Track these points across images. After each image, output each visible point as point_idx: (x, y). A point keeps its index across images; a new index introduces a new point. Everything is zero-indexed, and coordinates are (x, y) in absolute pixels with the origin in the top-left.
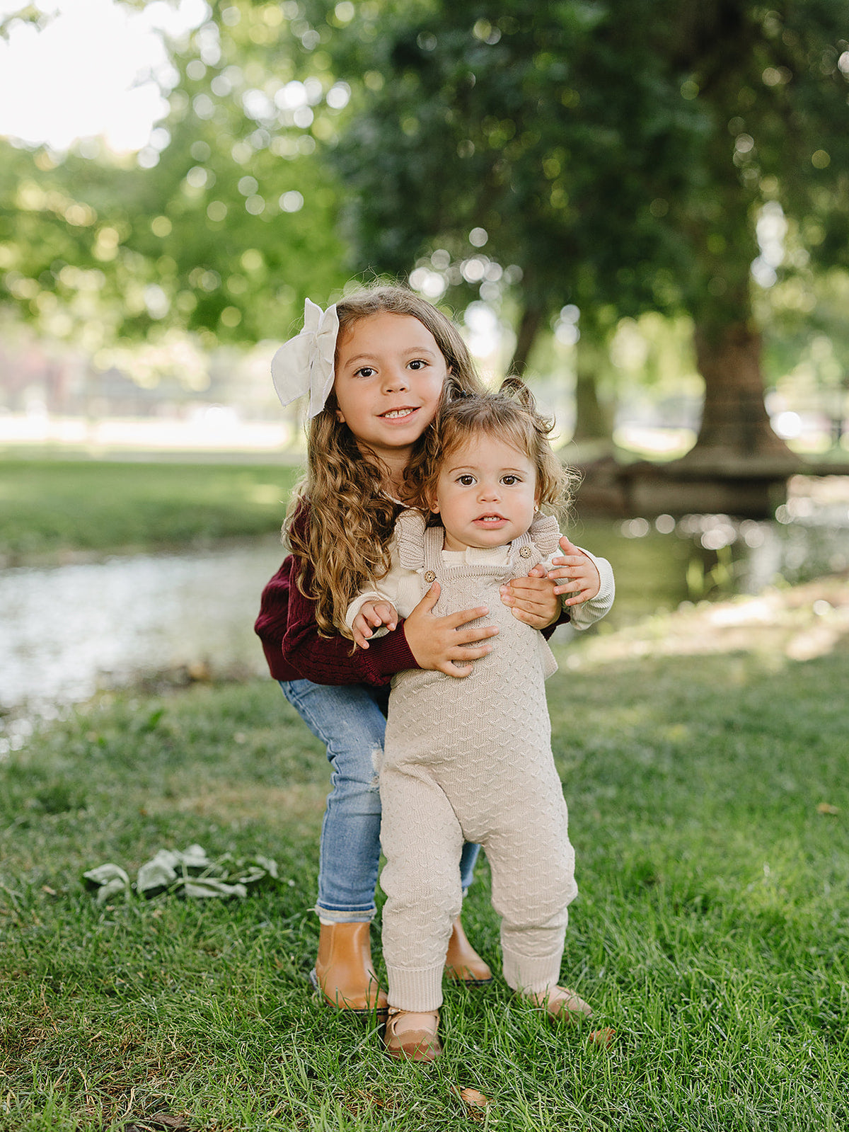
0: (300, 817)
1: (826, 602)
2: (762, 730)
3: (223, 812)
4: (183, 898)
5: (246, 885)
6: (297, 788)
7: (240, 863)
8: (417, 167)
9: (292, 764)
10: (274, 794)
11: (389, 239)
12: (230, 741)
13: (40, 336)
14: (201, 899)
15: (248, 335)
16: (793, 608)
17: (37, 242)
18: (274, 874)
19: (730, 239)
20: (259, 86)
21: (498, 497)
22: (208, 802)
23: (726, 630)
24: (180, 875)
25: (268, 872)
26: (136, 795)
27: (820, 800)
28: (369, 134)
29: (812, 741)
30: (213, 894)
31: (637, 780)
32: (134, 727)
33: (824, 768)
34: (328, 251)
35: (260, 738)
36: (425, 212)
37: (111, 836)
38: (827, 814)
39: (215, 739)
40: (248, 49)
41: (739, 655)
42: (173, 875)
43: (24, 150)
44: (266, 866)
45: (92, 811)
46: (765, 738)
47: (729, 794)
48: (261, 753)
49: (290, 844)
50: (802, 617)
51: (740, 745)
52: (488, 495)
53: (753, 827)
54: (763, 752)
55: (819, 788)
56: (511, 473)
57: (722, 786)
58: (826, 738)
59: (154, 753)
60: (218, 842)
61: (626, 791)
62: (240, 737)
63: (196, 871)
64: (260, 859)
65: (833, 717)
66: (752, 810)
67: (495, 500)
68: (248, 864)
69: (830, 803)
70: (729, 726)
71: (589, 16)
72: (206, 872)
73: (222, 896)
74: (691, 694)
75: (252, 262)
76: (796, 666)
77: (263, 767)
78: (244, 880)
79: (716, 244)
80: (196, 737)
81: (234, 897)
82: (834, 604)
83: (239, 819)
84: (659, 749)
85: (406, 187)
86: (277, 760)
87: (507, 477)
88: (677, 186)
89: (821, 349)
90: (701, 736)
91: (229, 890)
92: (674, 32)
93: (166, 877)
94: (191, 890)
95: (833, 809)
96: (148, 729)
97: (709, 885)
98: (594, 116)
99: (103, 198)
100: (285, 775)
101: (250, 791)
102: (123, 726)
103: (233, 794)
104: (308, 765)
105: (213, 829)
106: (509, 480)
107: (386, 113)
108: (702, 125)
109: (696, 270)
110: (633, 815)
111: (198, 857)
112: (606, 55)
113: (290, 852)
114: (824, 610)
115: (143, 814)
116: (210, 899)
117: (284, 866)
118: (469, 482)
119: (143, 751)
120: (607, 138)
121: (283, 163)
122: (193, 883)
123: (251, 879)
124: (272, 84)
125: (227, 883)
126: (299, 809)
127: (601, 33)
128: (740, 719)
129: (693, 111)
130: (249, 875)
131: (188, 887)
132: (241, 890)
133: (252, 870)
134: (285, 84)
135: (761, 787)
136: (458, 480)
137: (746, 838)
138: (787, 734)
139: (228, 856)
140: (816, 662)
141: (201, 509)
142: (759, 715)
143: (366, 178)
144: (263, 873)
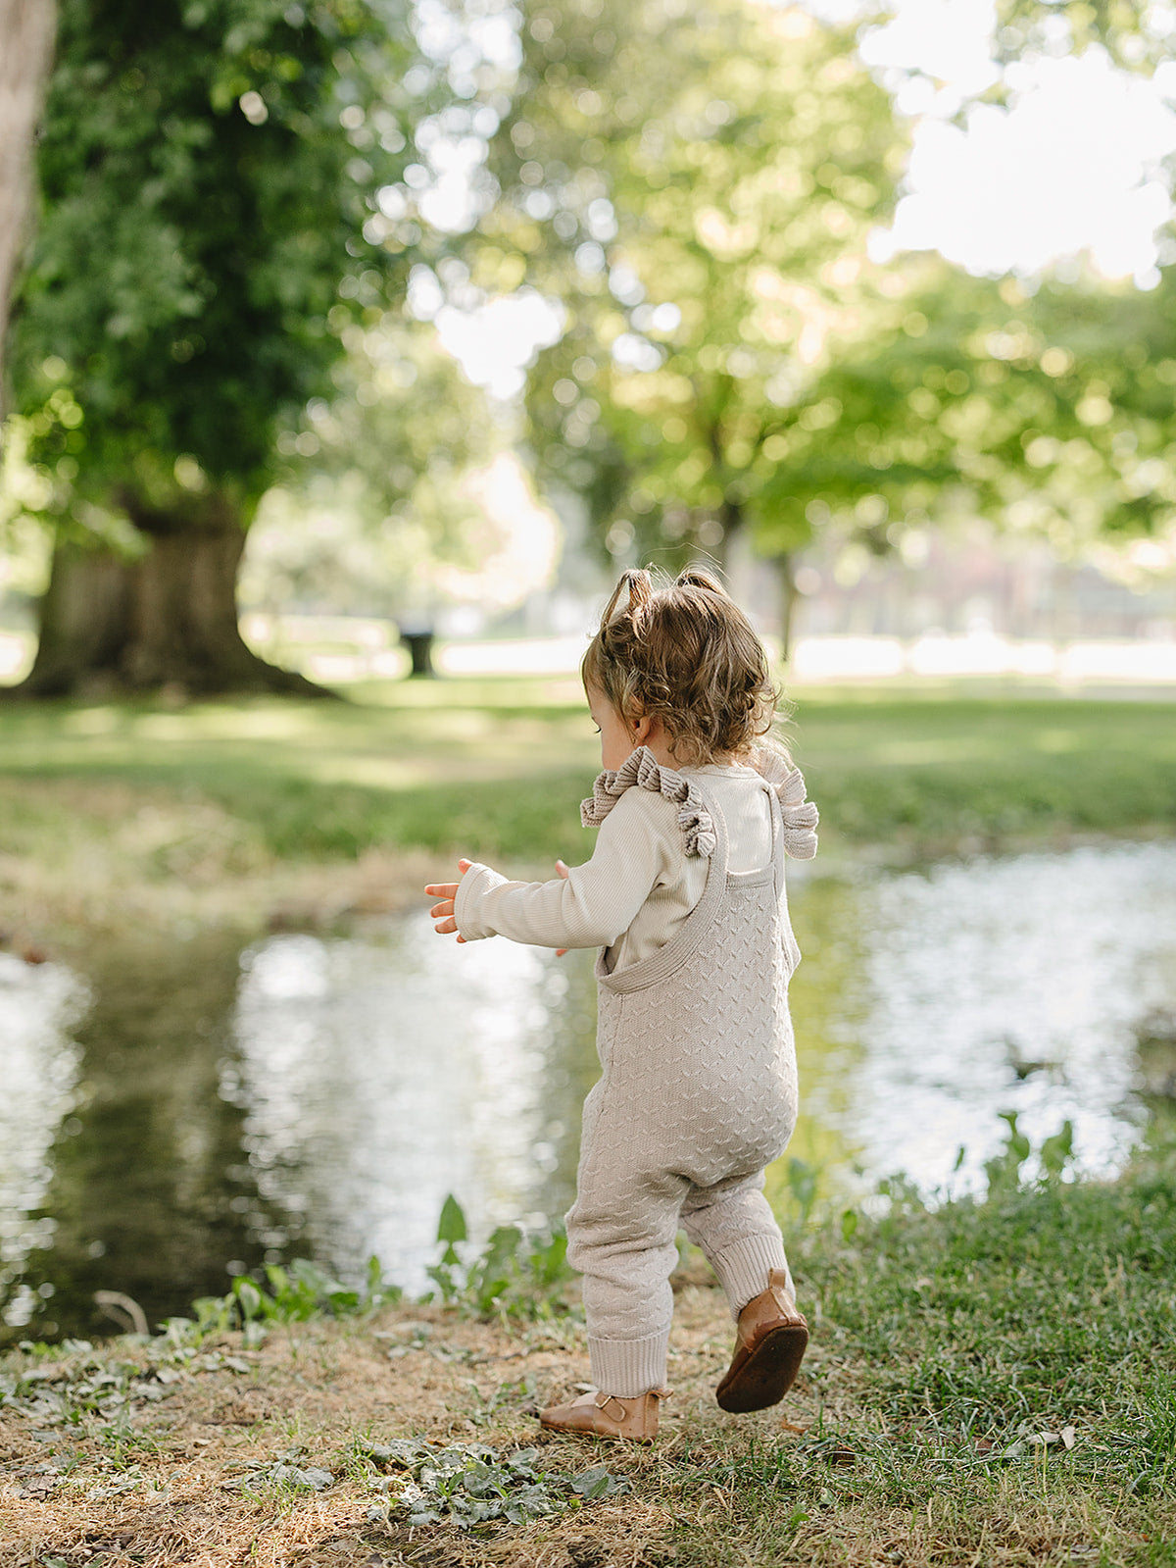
13: (1000, 531)
17: (1003, 402)
43: (985, 278)
99: (1090, 339)
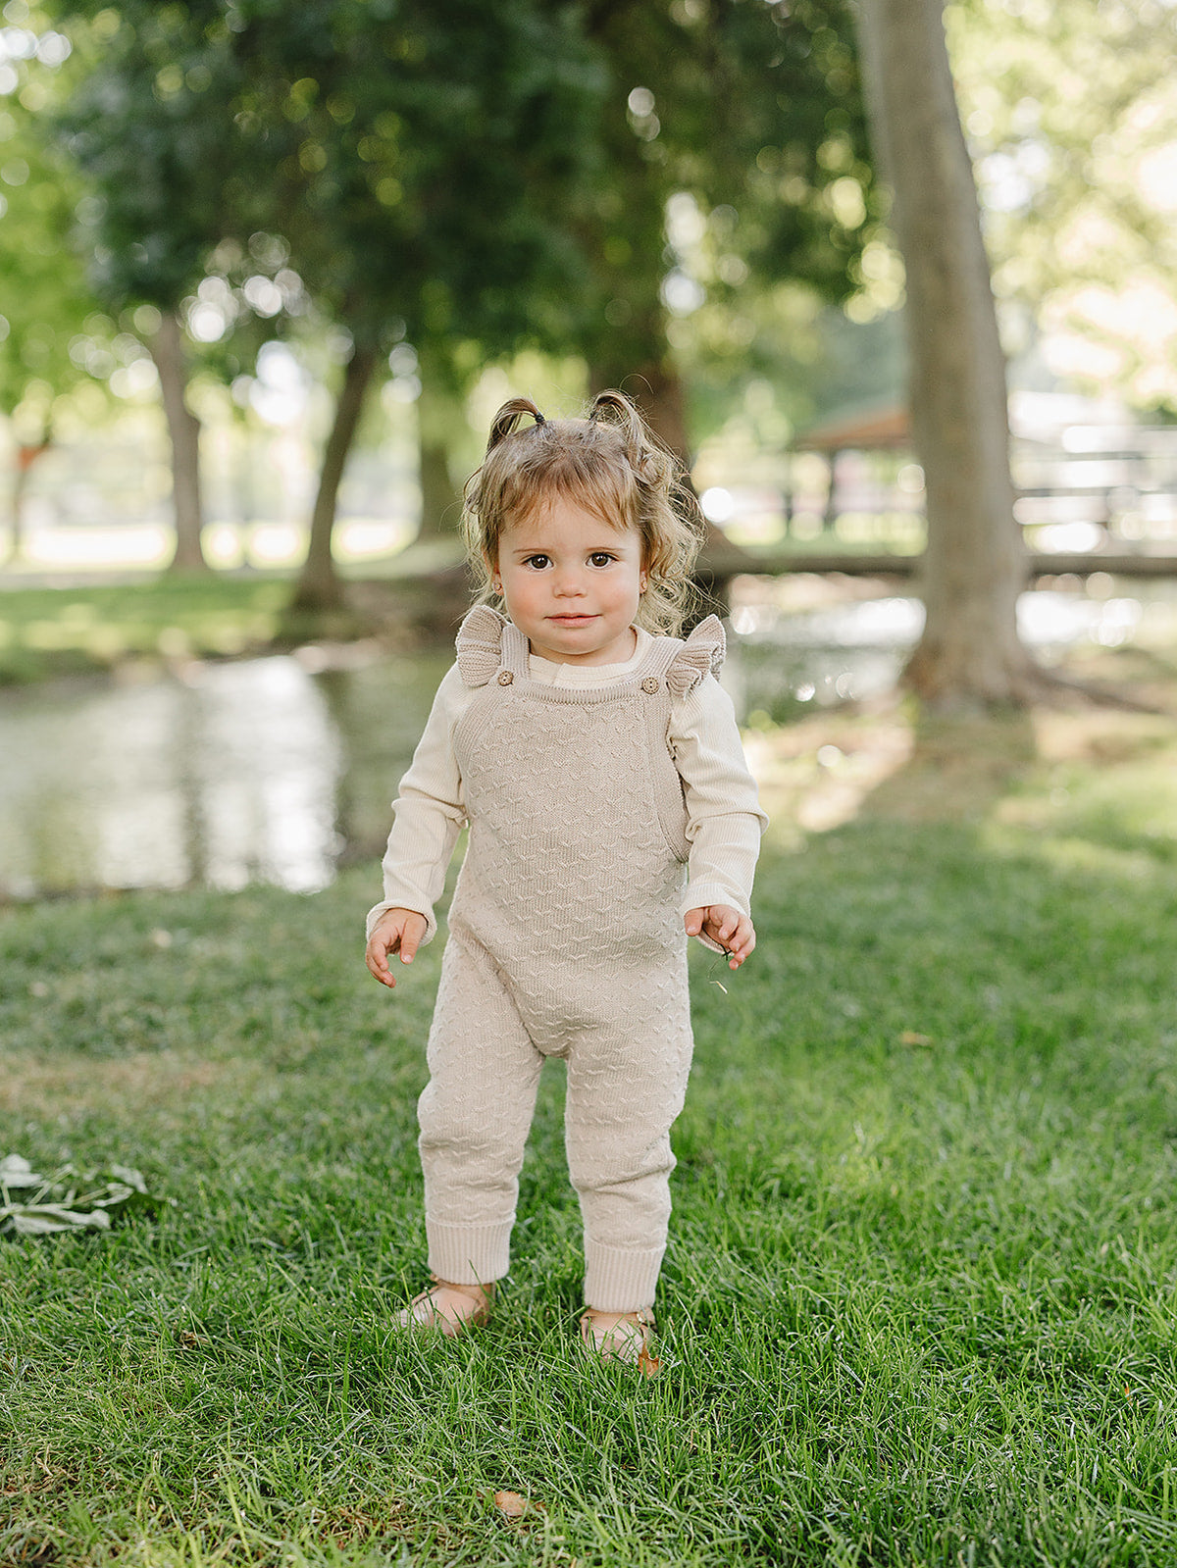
0: (157, 1101)
1: (835, 748)
2: (794, 933)
3: (39, 1101)
4: (13, 1236)
5: (107, 1209)
6: (143, 1058)
7: (88, 1177)
8: (188, 145)
9: (127, 1024)
10: (111, 1070)
11: (149, 253)
12: (24, 992)
14: (42, 1236)
16: (789, 758)
18: (142, 1188)
19: (635, 243)
21: (582, 591)
22: (15, 1088)
25: (134, 1187)
27: (900, 1027)
28: (113, 96)
29: (868, 944)
30: (58, 1228)
33: (894, 982)
34: (52, 274)
35: (69, 989)
36: (200, 212)
38: (916, 1047)
39: (1, 994)
44: (128, 1179)
46: (802, 944)
47: (772, 1028)
48: (76, 1010)
49: (154, 1144)
50: (801, 772)
52: (569, 588)
53: (819, 1074)
54: (805, 963)
55: (896, 1012)
57: (760, 1018)
58: (885, 938)
60: (45, 1148)
62: (39, 989)
63: (22, 1193)
64: (116, 1170)
65: (884, 909)
66: (810, 1048)
67: (578, 595)
68: (103, 1178)
69: (917, 1031)
72: (39, 1196)
73: (75, 1230)
76: (818, 840)
77: (85, 1031)
78: (102, 1203)
79: (616, 252)
81: (92, 1230)
82: (847, 751)
83: (67, 1110)
85: (172, 176)
86: (103, 1016)
87: (596, 555)
88: (562, 168)
89: (759, 398)
91: (82, 1220)
94: (22, 1225)
95: (924, 1039)
97: (782, 1160)
98: (441, 68)
100: (120, 1040)
101: (75, 1068)
103: (49, 1073)
104: (152, 1024)
105: (31, 1128)
106: (600, 559)
107: (138, 68)
108: (593, 78)
109: (590, 290)
111: (22, 1172)
113: (159, 1157)
114: (832, 759)
116: (53, 1234)
117: (154, 1177)
118: (543, 564)
120: (459, 100)
122: (24, 1214)
123: (113, 1201)
125: (76, 1209)
126: (153, 1088)
128: (762, 919)
129: (583, 60)
130: (107, 1196)
131: (17, 1218)
132: (102, 1219)
133: (112, 1187)
135: (816, 1014)
136: (526, 562)
137: (812, 1089)
138: (832, 937)
139: (68, 1168)
142: (787, 910)
143: (114, 162)
144: (129, 1191)
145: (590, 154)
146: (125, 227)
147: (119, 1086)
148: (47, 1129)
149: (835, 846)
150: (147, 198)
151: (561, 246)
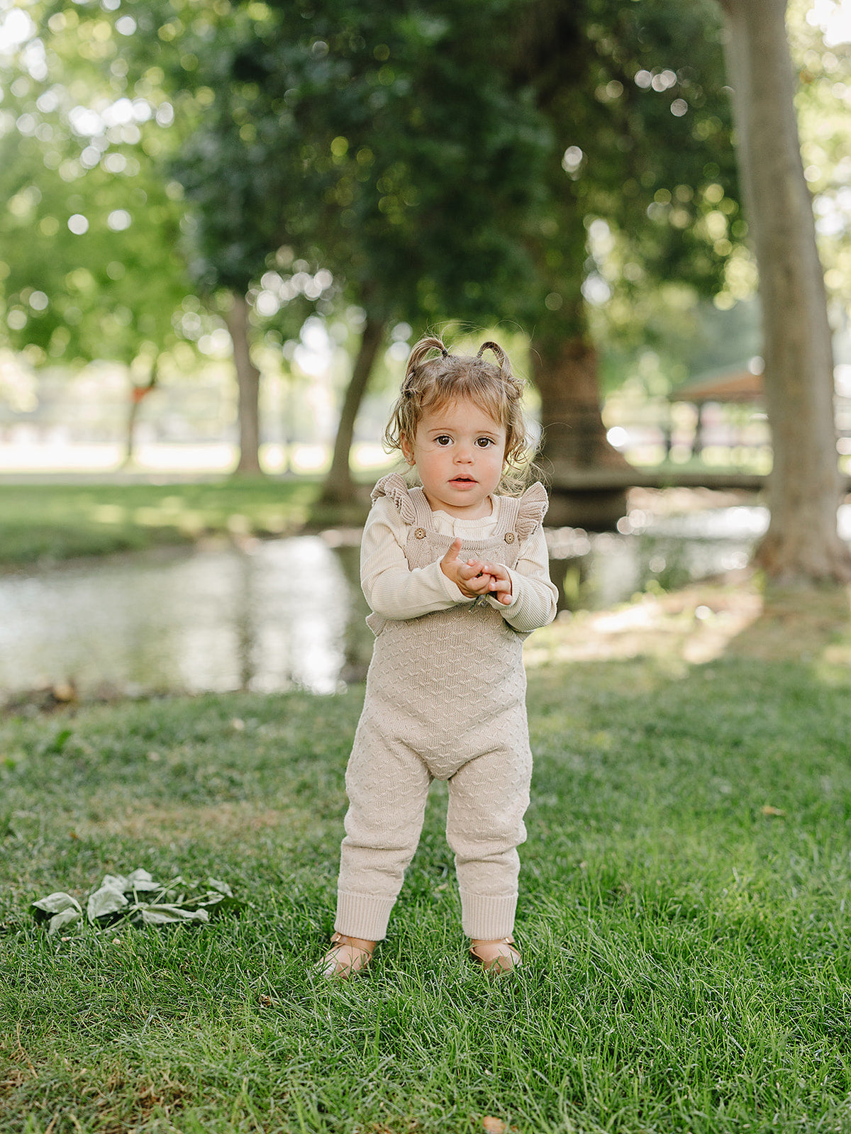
0: (238, 836)
1: (707, 608)
2: (684, 734)
3: (156, 833)
4: (139, 925)
5: (206, 908)
6: (228, 806)
7: (193, 886)
8: (261, 181)
9: (216, 782)
10: (206, 813)
11: (234, 254)
12: (144, 758)
14: (161, 925)
15: (80, 354)
16: (674, 614)
18: (230, 895)
19: (566, 254)
20: (85, 103)
21: (472, 460)
22: (139, 823)
23: (616, 637)
24: (132, 901)
25: (225, 894)
26: (62, 819)
27: (761, 802)
28: (210, 147)
29: (737, 744)
30: (172, 920)
31: (576, 789)
32: (41, 748)
33: (756, 771)
34: (161, 268)
35: (175, 757)
36: (267, 227)
37: (46, 863)
38: (773, 817)
39: (127, 759)
40: (75, 64)
41: (639, 660)
42: (125, 901)
44: (220, 889)
45: (20, 836)
46: (689, 742)
47: (670, 799)
48: (180, 771)
49: (237, 865)
50: (684, 623)
51: (666, 748)
52: (465, 457)
53: (704, 833)
54: (691, 755)
55: (758, 792)
56: (485, 435)
57: (661, 792)
58: (748, 740)
59: (67, 775)
60: (161, 865)
61: (567, 798)
62: (154, 756)
63: (146, 896)
64: (212, 882)
65: (747, 720)
66: (697, 815)
67: (470, 462)
68: (203, 887)
69: (773, 805)
70: (650, 730)
71: (431, 28)
72: (158, 898)
73: (185, 922)
74: (602, 700)
75: (83, 281)
76: (698, 670)
77: (187, 787)
78: (204, 904)
79: (553, 259)
80: (109, 756)
81: (197, 923)
82: (716, 610)
83: (176, 840)
84: (586, 754)
85: (249, 201)
86: (199, 776)
87: (481, 439)
88: (520, 200)
89: (650, 363)
90: (625, 742)
91: (190, 915)
92: (513, 46)
93: (118, 902)
94: (147, 917)
95: (778, 811)
96: (56, 750)
97: (681, 893)
98: (438, 130)
100: (211, 793)
102: (28, 748)
103: (162, 814)
104: (233, 783)
105: (151, 851)
106: (483, 442)
108: (544, 140)
109: (535, 285)
110: (581, 822)
111: (146, 881)
112: (448, 67)
113: (241, 874)
114: (704, 614)
115: (74, 838)
116: (169, 925)
117: (238, 888)
118: (446, 442)
119: (55, 774)
120: (450, 152)
121: (115, 179)
122: (148, 910)
123: (211, 903)
124: (100, 101)
125: (185, 908)
126: (235, 827)
127: (443, 46)
128: (661, 724)
129: (536, 126)
130: (207, 899)
131: (144, 912)
132: (203, 915)
133: (209, 893)
134: (115, 101)
135: (701, 791)
136: (436, 439)
137: (699, 843)
138: (710, 738)
139: (178, 880)
140: (715, 665)
141: (45, 529)
142: (677, 719)
143: (206, 194)
144: (221, 896)
145: (539, 191)
146: (216, 237)
147: (211, 824)
148: (163, 852)
149: (710, 675)
150: (231, 217)
151: (518, 254)
